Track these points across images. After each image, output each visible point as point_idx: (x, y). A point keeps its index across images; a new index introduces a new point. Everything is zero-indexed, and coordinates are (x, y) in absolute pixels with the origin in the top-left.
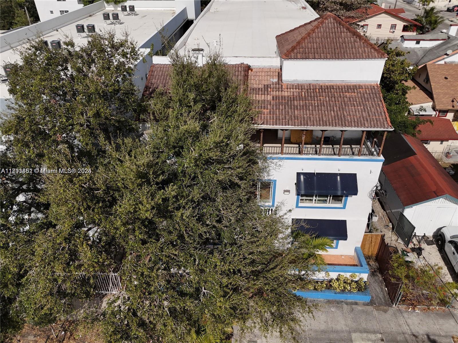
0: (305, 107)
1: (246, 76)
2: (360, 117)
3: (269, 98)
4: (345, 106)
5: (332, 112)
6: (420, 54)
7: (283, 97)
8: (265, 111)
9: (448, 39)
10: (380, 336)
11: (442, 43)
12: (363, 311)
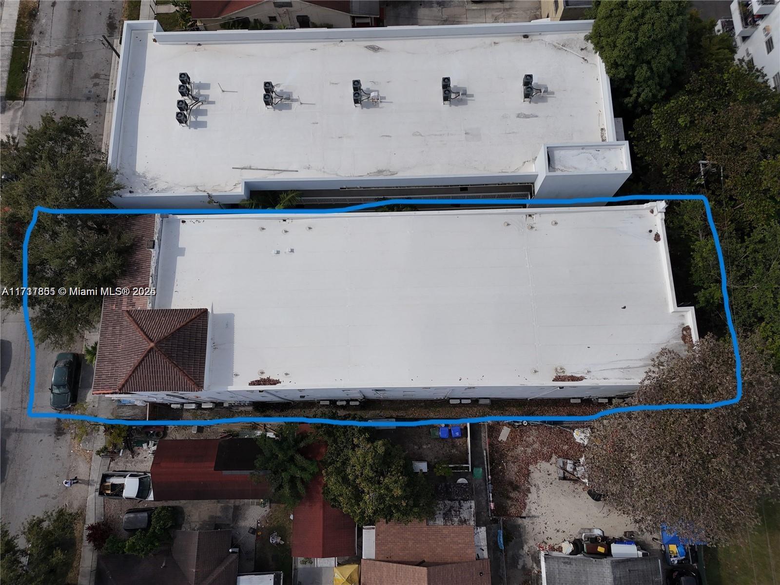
2: (102, 373)
4: (112, 363)
5: (108, 354)
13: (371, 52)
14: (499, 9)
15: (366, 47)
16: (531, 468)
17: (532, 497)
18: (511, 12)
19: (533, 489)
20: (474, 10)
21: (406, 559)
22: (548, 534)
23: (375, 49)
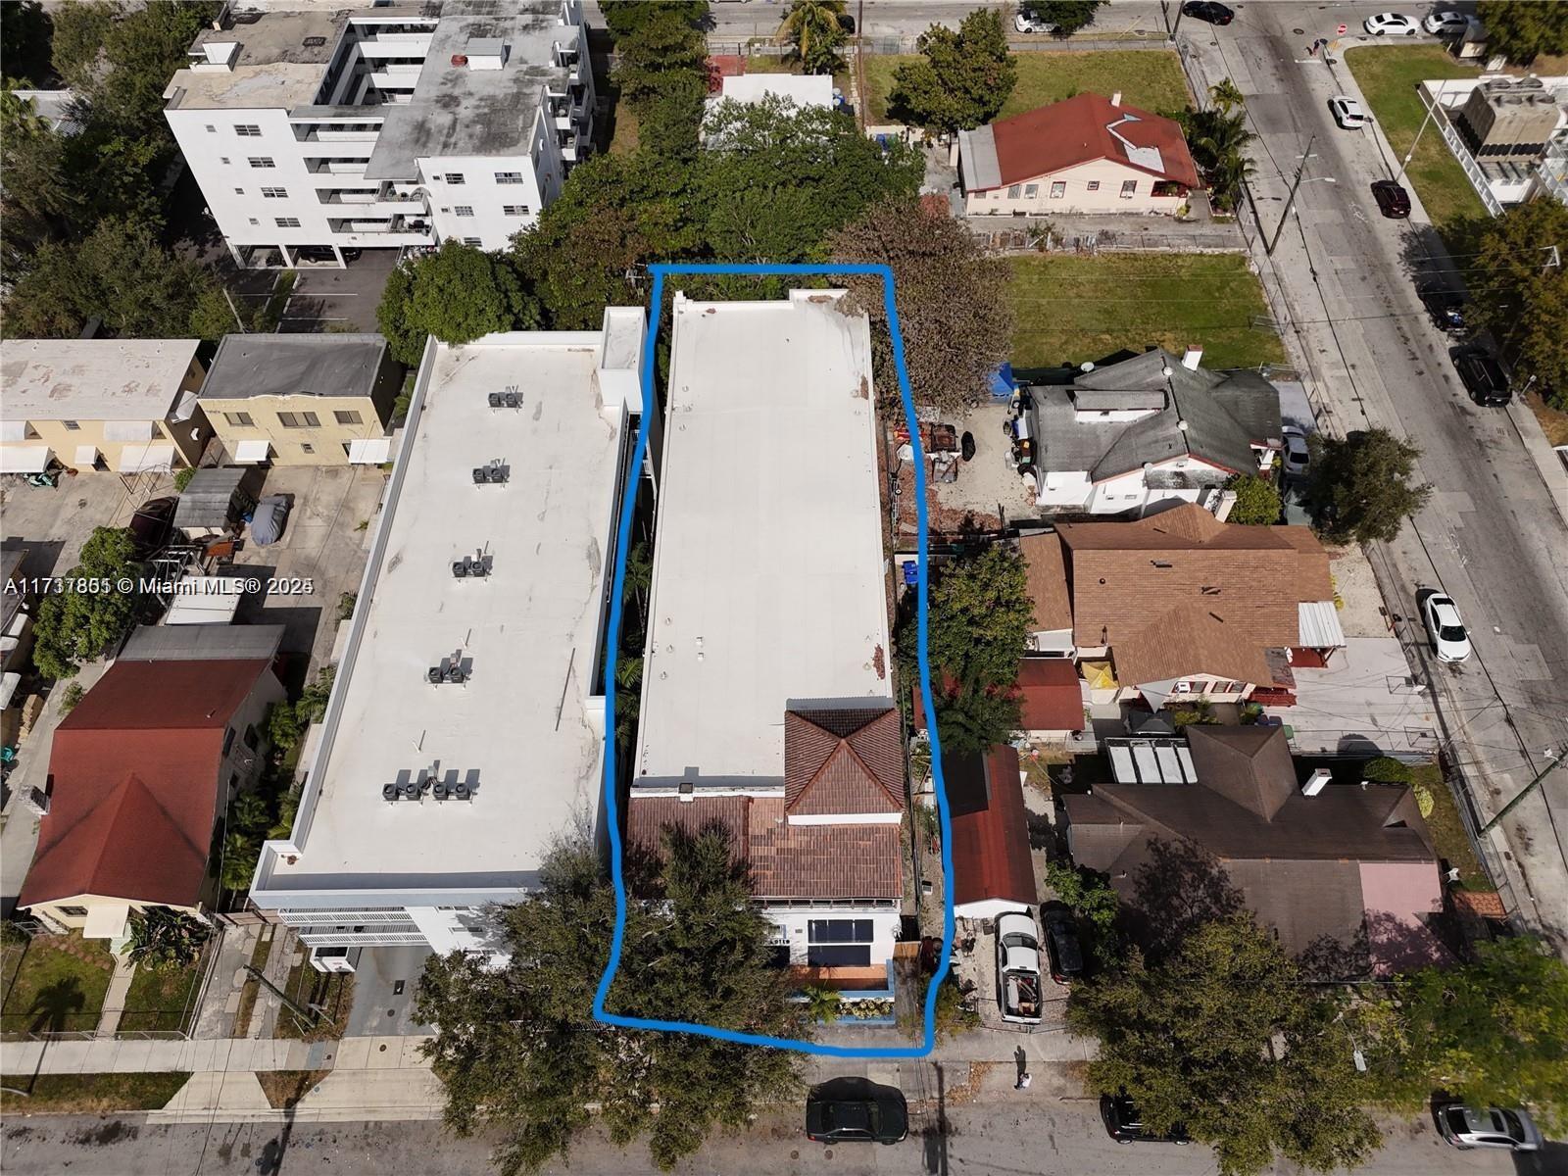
0: (812, 867)
1: (746, 809)
3: (774, 850)
4: (857, 863)
6: (1106, 441)
7: (789, 850)
8: (768, 873)
9: (1165, 409)
10: (896, 1065)
11: (1152, 418)
12: (885, 1036)
13: (400, 566)
14: (302, 511)
15: (390, 571)
16: (945, 508)
17: (978, 509)
18: (311, 498)
19: (970, 507)
20: (291, 540)
21: (1067, 598)
22: (1018, 498)
23: (396, 561)
